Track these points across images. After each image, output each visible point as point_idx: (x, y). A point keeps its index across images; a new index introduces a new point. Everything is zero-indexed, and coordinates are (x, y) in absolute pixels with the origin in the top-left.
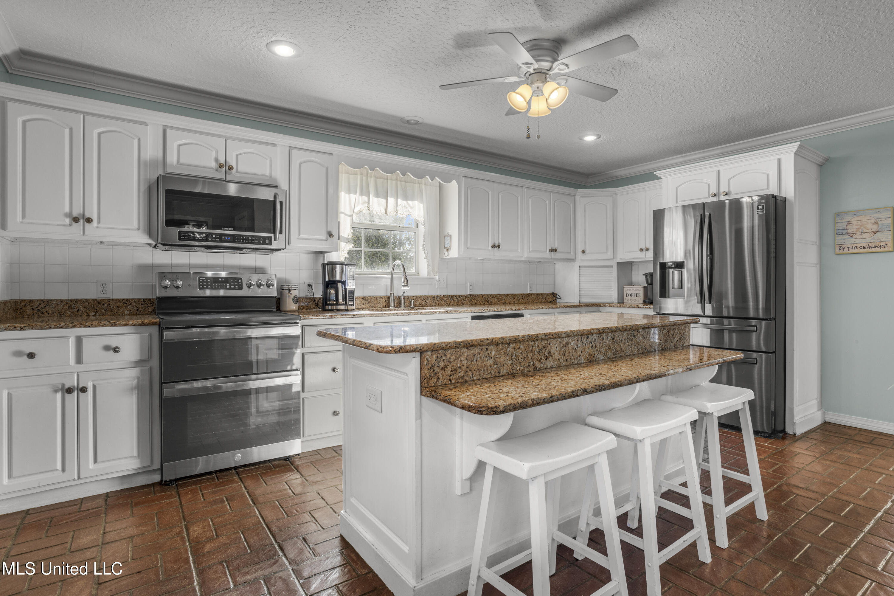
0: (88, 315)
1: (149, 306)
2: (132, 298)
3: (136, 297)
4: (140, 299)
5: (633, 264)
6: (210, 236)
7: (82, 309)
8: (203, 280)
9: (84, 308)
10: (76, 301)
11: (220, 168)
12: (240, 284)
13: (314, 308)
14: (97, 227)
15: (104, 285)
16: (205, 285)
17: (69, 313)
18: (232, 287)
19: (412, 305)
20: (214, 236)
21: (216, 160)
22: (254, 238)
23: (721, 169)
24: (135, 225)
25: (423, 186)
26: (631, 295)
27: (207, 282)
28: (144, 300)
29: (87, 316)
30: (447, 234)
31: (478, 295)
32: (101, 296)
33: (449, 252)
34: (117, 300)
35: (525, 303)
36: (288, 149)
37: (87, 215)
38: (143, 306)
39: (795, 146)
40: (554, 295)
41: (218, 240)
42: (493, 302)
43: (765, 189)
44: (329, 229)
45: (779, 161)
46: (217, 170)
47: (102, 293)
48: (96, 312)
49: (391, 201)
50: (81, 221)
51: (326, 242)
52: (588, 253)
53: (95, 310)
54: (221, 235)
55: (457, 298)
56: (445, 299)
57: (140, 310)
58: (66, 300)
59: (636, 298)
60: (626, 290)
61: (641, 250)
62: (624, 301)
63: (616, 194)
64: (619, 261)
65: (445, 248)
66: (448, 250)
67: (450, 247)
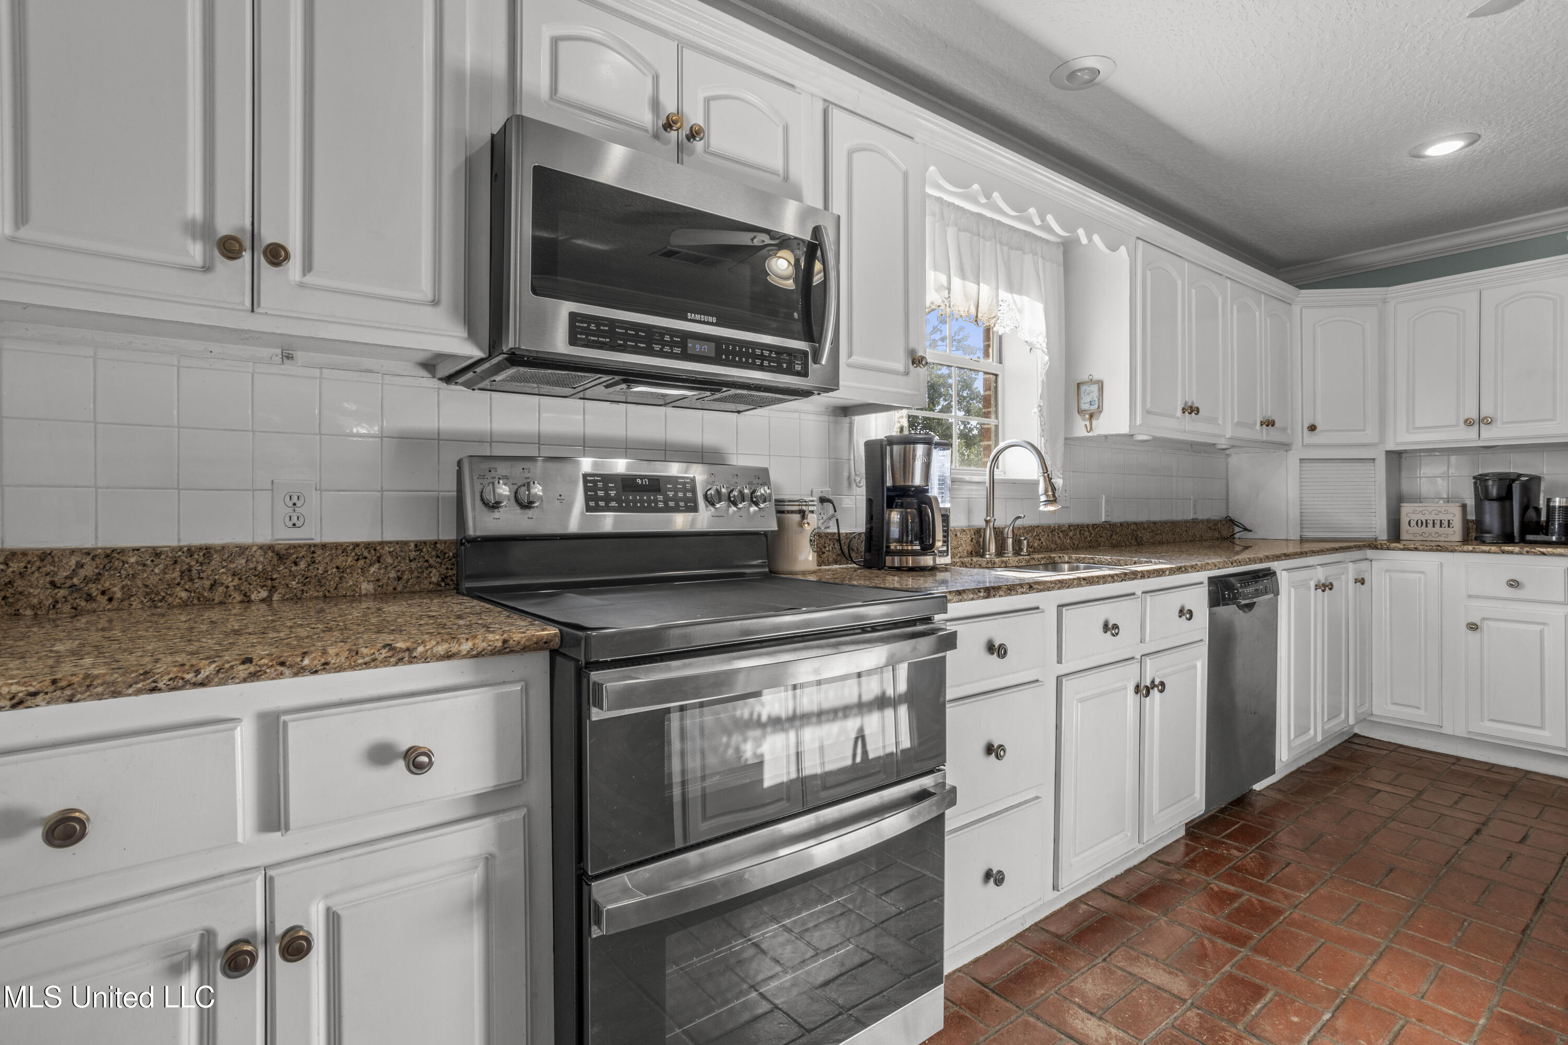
0: (247, 601)
1: (431, 566)
2: (379, 539)
3: (391, 535)
4: (406, 543)
5: (1404, 455)
6: (657, 337)
7: (227, 579)
8: (595, 482)
9: (234, 575)
10: (207, 551)
11: (666, 130)
12: (689, 495)
13: (836, 562)
14: (302, 285)
15: (295, 499)
16: (602, 499)
17: (184, 595)
18: (672, 504)
19: (1025, 550)
20: (667, 338)
21: (655, 104)
22: (766, 353)
24: (425, 289)
25: (1040, 260)
26: (1424, 523)
27: (606, 489)
28: (416, 546)
29: (242, 602)
30: (1085, 377)
31: (1121, 524)
32: (285, 535)
33: (1094, 422)
34: (337, 546)
35: (1190, 541)
36: (820, 106)
37: (268, 236)
38: (413, 565)
40: (1231, 522)
41: (677, 350)
42: (1144, 539)
44: (912, 345)
46: (656, 136)
47: (290, 524)
48: (273, 589)
49: (985, 289)
50: (247, 255)
51: (905, 378)
52: (1322, 431)
53: (269, 583)
54: (687, 336)
55: (1089, 531)
56: (1071, 534)
57: (405, 577)
58: (173, 549)
59: (1445, 530)
60: (1408, 511)
61: (1468, 423)
62: (1404, 536)
63: (1385, 301)
64: (1391, 447)
65: (1081, 412)
66: (1091, 416)
67: (1100, 410)
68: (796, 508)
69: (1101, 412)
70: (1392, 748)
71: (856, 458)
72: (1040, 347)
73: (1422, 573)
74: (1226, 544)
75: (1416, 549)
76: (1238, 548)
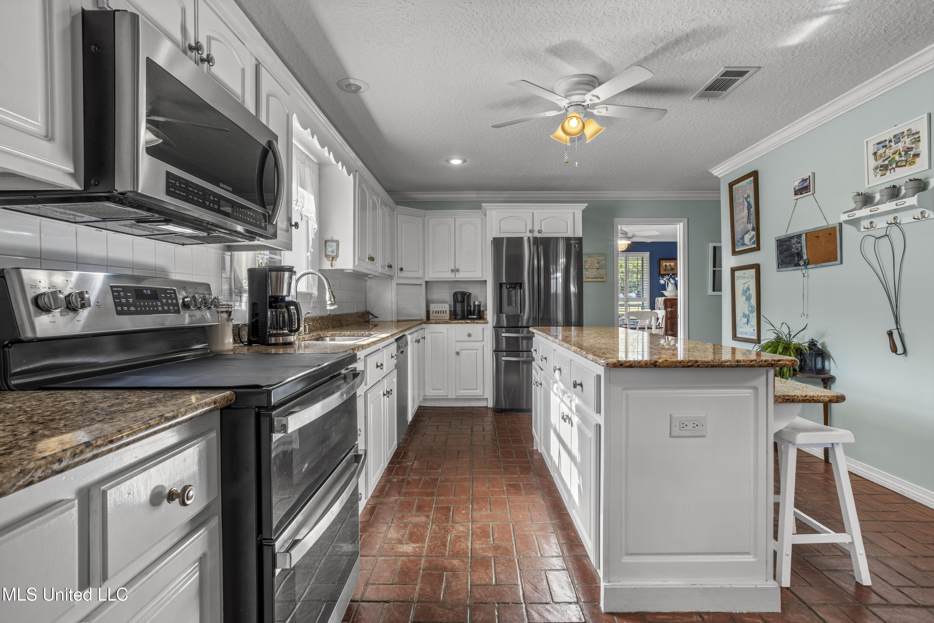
6: (207, 196)
8: (118, 292)
12: (174, 302)
16: (125, 305)
18: (166, 308)
20: (212, 198)
22: (251, 214)
23: (535, 212)
25: (312, 171)
26: (437, 312)
27: (126, 297)
30: (328, 237)
33: (334, 262)
36: (254, 61)
39: (584, 206)
40: (368, 313)
41: (216, 207)
43: (565, 233)
44: (289, 215)
45: (574, 213)
51: (287, 233)
52: (405, 271)
54: (220, 198)
55: (325, 320)
56: (319, 321)
59: (443, 315)
60: (433, 307)
61: (452, 271)
62: (431, 318)
63: (425, 216)
64: (427, 279)
65: (326, 256)
66: (333, 258)
67: (337, 256)
68: (225, 310)
69: (338, 257)
70: (433, 408)
71: (235, 278)
72: (312, 219)
73: (442, 333)
74: (367, 324)
75: (440, 323)
76: (371, 326)
